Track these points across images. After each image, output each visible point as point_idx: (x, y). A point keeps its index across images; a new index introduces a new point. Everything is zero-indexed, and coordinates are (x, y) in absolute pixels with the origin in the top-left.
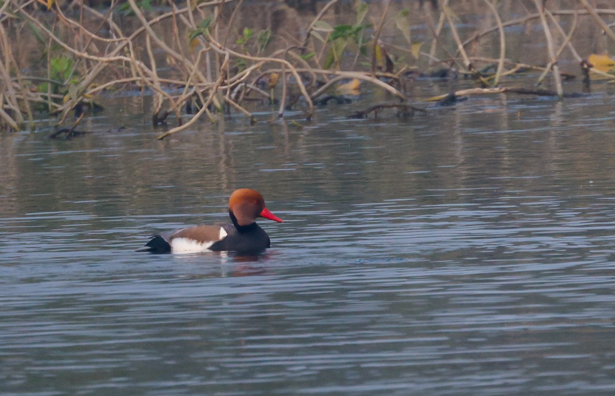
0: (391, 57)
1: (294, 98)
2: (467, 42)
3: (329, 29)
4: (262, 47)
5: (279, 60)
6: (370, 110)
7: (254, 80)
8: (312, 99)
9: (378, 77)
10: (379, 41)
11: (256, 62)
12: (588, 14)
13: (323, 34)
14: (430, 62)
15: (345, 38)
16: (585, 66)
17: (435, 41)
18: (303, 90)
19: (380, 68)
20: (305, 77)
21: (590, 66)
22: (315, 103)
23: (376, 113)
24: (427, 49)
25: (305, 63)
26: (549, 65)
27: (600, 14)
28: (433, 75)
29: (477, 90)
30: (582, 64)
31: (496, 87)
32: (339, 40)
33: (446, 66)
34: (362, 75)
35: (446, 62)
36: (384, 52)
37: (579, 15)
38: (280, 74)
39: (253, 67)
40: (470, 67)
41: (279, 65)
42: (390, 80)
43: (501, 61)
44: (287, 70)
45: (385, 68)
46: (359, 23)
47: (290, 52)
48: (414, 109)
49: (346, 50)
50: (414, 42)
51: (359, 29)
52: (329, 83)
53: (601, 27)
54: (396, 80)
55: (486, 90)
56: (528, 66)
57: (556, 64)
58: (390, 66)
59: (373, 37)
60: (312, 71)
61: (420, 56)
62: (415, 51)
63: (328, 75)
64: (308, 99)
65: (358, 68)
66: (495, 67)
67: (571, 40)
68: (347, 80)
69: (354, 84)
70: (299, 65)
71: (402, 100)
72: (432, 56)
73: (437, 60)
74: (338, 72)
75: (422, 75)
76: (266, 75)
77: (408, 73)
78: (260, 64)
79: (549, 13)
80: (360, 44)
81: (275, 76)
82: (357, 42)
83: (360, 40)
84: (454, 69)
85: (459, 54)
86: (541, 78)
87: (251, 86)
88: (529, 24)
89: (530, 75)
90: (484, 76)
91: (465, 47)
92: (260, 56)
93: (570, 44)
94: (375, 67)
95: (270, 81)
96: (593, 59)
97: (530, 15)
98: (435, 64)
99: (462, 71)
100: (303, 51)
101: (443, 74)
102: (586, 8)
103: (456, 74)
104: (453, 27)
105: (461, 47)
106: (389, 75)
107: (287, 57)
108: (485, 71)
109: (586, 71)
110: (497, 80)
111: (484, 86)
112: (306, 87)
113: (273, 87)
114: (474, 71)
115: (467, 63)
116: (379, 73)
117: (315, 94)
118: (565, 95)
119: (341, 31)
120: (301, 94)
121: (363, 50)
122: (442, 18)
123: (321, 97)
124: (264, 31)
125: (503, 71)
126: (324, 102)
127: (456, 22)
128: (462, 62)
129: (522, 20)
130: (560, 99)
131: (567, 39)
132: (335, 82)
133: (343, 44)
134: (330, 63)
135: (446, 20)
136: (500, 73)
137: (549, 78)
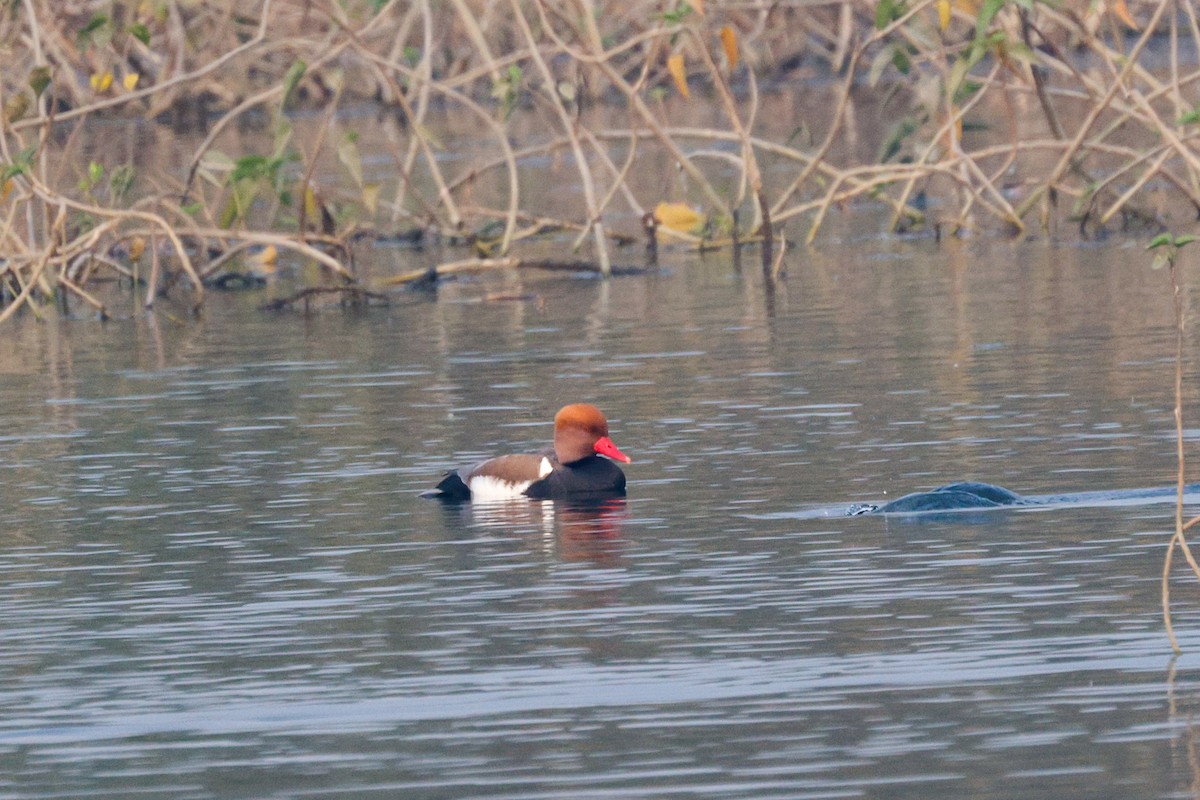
0: (331, 208)
1: (172, 276)
2: (455, 182)
3: (229, 166)
4: (118, 193)
5: (144, 215)
6: (298, 296)
7: (106, 248)
8: (202, 278)
9: (309, 242)
10: (312, 183)
11: (109, 218)
12: (656, 138)
13: (219, 174)
14: (395, 218)
15: (254, 177)
16: (650, 223)
17: (402, 183)
18: (187, 265)
19: (312, 228)
20: (189, 243)
21: (657, 222)
22: (206, 283)
23: (307, 301)
24: (389, 194)
25: (189, 220)
26: (589, 222)
27: (673, 137)
28: (400, 237)
29: (473, 262)
30: (645, 219)
31: (505, 255)
32: (246, 182)
33: (421, 223)
34: (283, 240)
35: (420, 216)
36: (320, 200)
37: (640, 139)
38: (148, 238)
39: (103, 227)
40: (460, 225)
41: (146, 223)
42: (329, 248)
43: (512, 215)
44: (159, 232)
45: (320, 227)
46: (278, 153)
47: (166, 203)
48: (369, 295)
49: (256, 199)
50: (370, 183)
51: (277, 164)
52: (228, 251)
53: (676, 158)
54: (339, 247)
55: (488, 263)
56: (557, 223)
57: (599, 219)
58: (329, 224)
59: (302, 176)
60: (200, 233)
61: (379, 208)
62: (370, 198)
63: (228, 240)
64: (194, 278)
65: (277, 227)
66: (502, 224)
67: (627, 179)
68: (258, 248)
69: (268, 254)
70: (178, 223)
71: (349, 281)
72: (398, 207)
73: (406, 213)
74: (243, 234)
75: (381, 239)
76: (125, 239)
77: (358, 236)
78: (115, 222)
79: (590, 136)
80: (280, 187)
81: (139, 242)
82: (274, 185)
83: (280, 182)
84: (433, 228)
85: (441, 204)
86: (578, 242)
87: (101, 257)
88: (558, 154)
89: (560, 238)
90: (485, 240)
91: (452, 191)
92: (116, 207)
93: (625, 187)
94: (305, 226)
95: (132, 250)
96: (663, 211)
97: (559, 140)
98: (402, 219)
99: (448, 232)
100: (185, 200)
101: (416, 236)
102: (650, 127)
103: (438, 237)
104: (432, 160)
105: (444, 192)
106: (327, 238)
107: (161, 210)
108: (487, 230)
109: (651, 232)
110: (505, 247)
111: (483, 256)
112: (192, 259)
113: (137, 260)
114: (467, 232)
115: (455, 218)
116: (312, 236)
117: (205, 270)
118: (615, 272)
119: (249, 166)
120: (182, 271)
121: (285, 199)
122: (413, 145)
123: (216, 276)
124: (120, 168)
125: (515, 231)
126: (221, 284)
127: (435, 151)
128: (446, 217)
129: (547, 147)
130: (606, 277)
131: (619, 177)
132: (239, 252)
133: (251, 188)
134: (230, 220)
135: (420, 151)
136: (510, 235)
137: (590, 244)
